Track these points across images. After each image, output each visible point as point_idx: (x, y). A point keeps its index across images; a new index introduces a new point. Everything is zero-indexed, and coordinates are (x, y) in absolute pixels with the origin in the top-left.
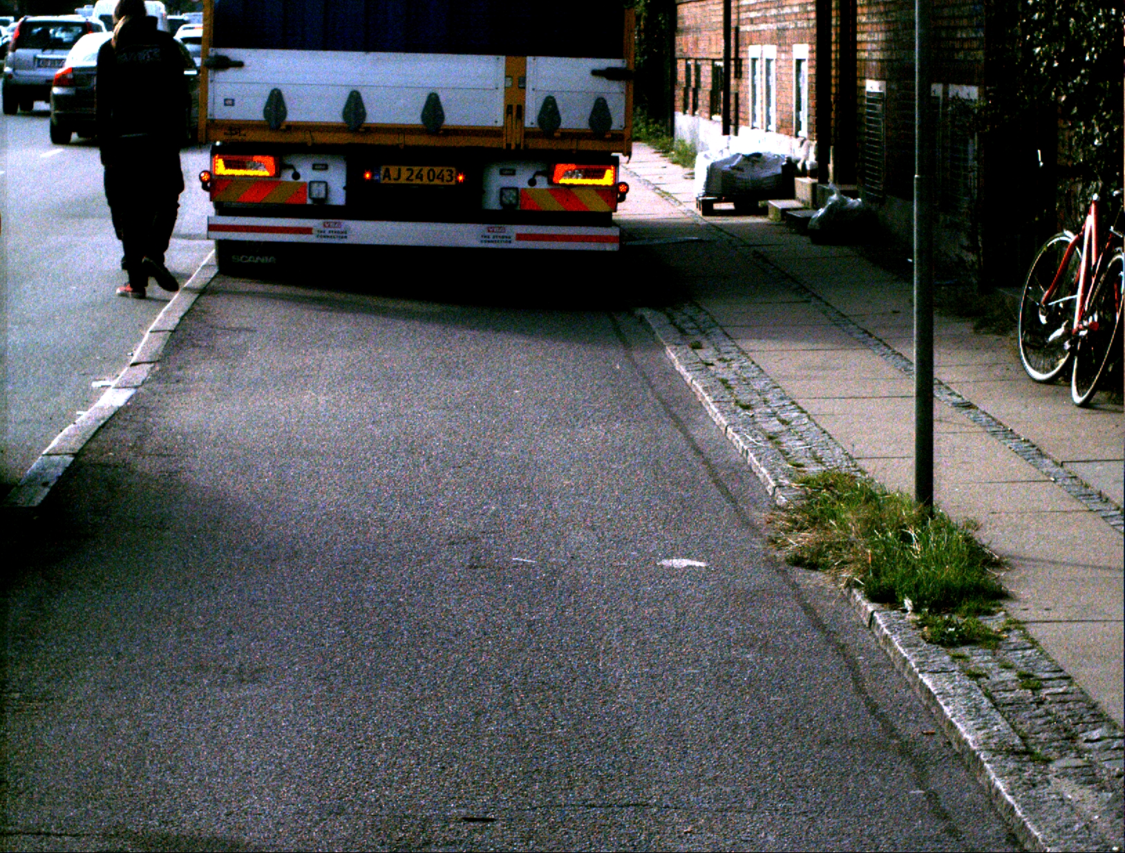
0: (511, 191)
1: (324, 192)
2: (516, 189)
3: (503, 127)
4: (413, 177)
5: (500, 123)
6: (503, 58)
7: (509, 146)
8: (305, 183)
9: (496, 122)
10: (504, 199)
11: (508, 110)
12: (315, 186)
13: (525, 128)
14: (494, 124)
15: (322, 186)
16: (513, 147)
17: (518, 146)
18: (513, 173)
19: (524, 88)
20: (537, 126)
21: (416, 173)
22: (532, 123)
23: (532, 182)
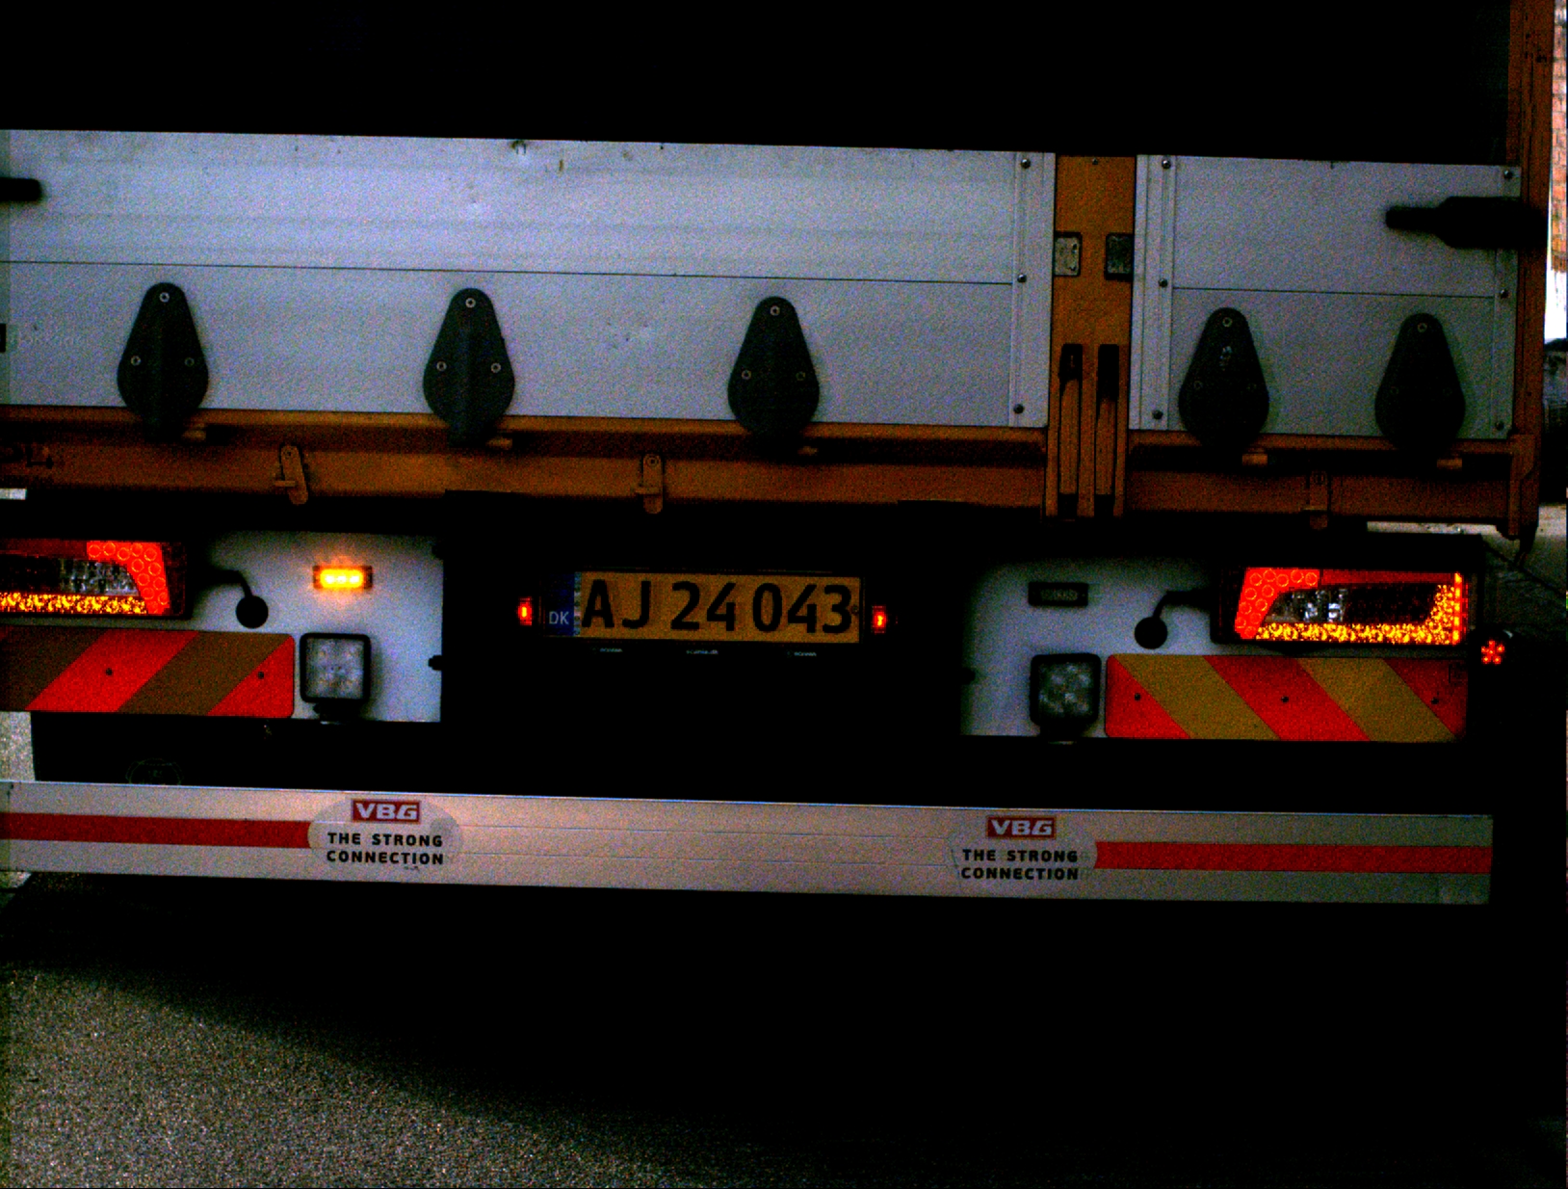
0: (1071, 669)
1: (355, 675)
2: (1089, 660)
3: (1044, 430)
4: (699, 616)
5: (1035, 416)
6: (1045, 163)
7: (1067, 502)
8: (287, 638)
9: (1019, 410)
10: (1044, 698)
11: (1067, 363)
12: (322, 655)
13: (1130, 432)
14: (1012, 421)
15: (351, 653)
16: (1087, 507)
17: (1103, 502)
18: (1079, 598)
19: (1129, 278)
20: (1178, 426)
21: (707, 600)
22: (1158, 416)
23: (1151, 632)
